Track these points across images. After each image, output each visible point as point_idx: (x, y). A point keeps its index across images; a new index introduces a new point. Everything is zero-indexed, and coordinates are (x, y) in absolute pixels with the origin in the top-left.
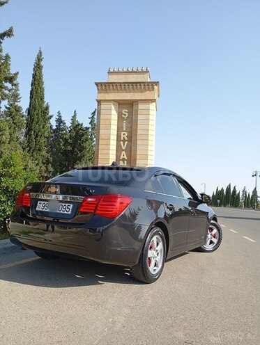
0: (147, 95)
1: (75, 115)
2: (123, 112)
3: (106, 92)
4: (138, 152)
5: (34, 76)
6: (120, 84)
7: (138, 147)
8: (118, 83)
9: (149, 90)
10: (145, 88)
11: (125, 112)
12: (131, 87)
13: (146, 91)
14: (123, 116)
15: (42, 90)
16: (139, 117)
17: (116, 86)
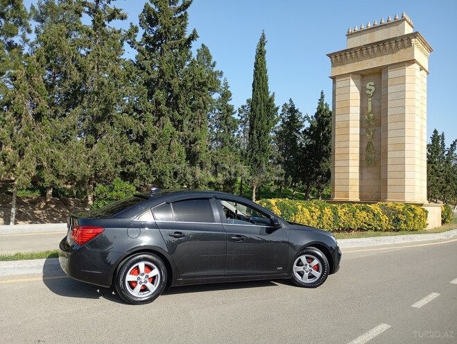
0: (401, 56)
1: (322, 97)
2: (368, 87)
3: (342, 63)
4: (390, 141)
5: (256, 64)
6: (361, 48)
7: (390, 134)
8: (357, 48)
9: (404, 47)
10: (397, 46)
11: (370, 86)
12: (376, 48)
13: (399, 49)
14: (368, 92)
15: (265, 80)
16: (390, 89)
17: (356, 52)
